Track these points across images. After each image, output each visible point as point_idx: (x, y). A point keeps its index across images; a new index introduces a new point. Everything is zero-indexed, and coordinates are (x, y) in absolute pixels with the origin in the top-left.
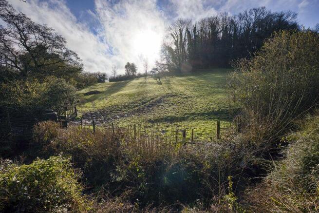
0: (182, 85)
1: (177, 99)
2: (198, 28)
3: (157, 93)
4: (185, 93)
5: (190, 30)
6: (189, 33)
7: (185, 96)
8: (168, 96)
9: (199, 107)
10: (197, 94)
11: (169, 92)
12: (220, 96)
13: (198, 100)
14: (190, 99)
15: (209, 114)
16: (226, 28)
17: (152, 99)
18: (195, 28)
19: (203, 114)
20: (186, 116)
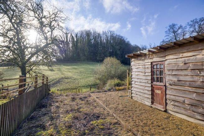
0: (70, 72)
1: (69, 80)
2: (79, 35)
3: (54, 77)
4: (73, 77)
5: (73, 35)
6: (72, 37)
7: (74, 79)
8: (63, 78)
9: (82, 84)
10: (80, 77)
11: (63, 76)
12: (92, 78)
13: (81, 80)
14: (76, 80)
15: (87, 86)
16: (96, 37)
17: (53, 80)
18: (77, 35)
19: (84, 86)
20: (76, 87)
